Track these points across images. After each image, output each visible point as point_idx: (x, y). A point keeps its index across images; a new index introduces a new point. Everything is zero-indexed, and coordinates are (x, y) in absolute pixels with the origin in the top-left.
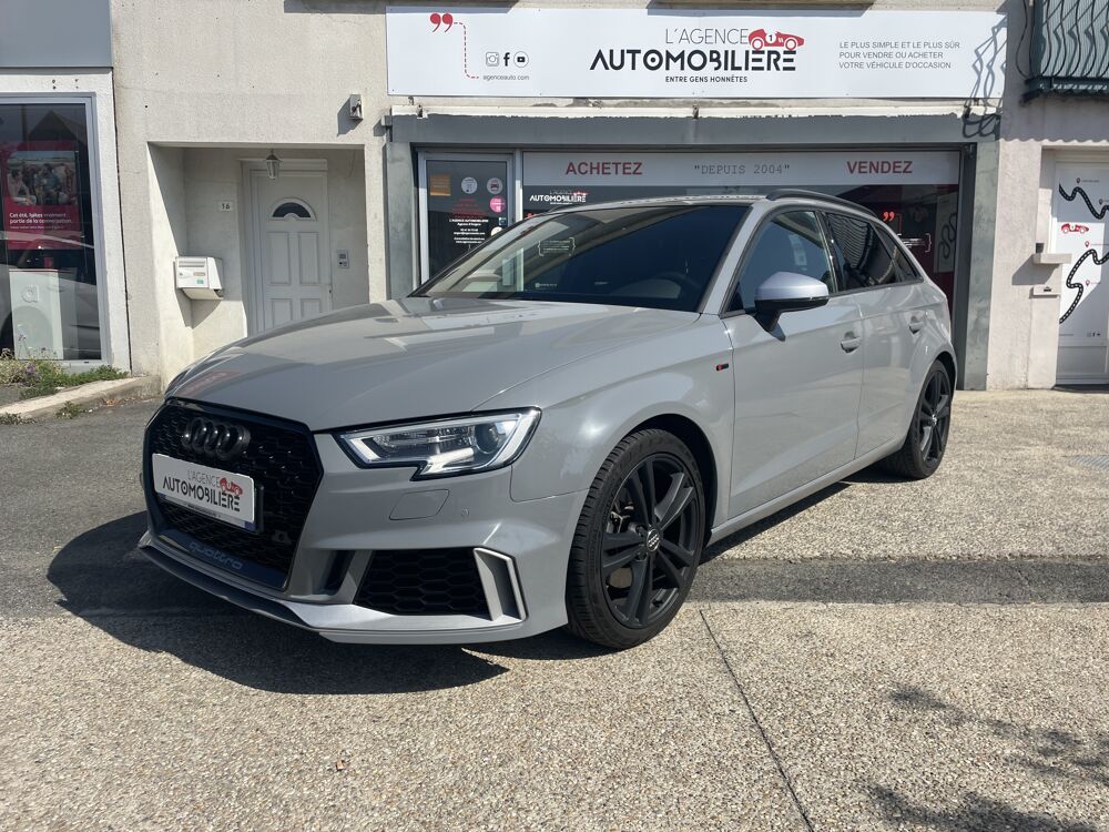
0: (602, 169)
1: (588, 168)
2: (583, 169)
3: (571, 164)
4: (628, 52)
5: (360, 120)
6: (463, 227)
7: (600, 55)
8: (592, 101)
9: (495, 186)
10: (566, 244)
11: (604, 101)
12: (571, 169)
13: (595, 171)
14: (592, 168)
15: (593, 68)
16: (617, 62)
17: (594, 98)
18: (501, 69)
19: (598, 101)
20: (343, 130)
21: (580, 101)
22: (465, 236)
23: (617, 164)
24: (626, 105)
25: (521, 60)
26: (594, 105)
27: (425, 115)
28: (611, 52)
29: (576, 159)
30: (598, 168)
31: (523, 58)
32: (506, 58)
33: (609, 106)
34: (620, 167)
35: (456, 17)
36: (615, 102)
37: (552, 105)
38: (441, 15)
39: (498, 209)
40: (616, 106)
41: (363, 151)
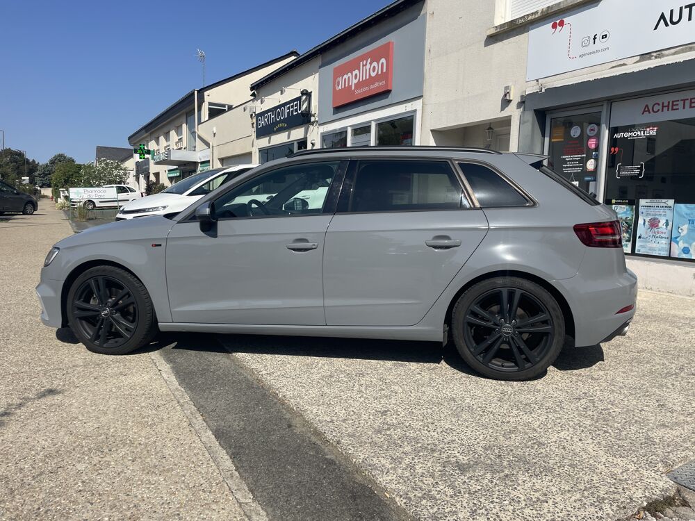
0: (672, 106)
1: (660, 107)
2: (656, 108)
3: (647, 106)
4: (686, 7)
5: (510, 101)
6: (569, 161)
7: (663, 16)
8: (654, 54)
9: (592, 130)
10: (638, 168)
11: (663, 52)
12: (646, 110)
13: (665, 109)
14: (663, 107)
15: (656, 28)
16: (675, 19)
17: (656, 52)
18: (592, 47)
19: (660, 53)
20: (503, 109)
21: (645, 56)
22: (570, 167)
23: (684, 100)
24: (683, 51)
25: (604, 37)
26: (656, 57)
27: (543, 90)
28: (672, 11)
29: (650, 101)
30: (668, 106)
31: (606, 35)
32: (595, 38)
33: (667, 55)
34: (688, 103)
35: (566, 20)
36: (673, 51)
37: (624, 65)
38: (558, 22)
39: (593, 146)
40: (674, 54)
41: (510, 120)
